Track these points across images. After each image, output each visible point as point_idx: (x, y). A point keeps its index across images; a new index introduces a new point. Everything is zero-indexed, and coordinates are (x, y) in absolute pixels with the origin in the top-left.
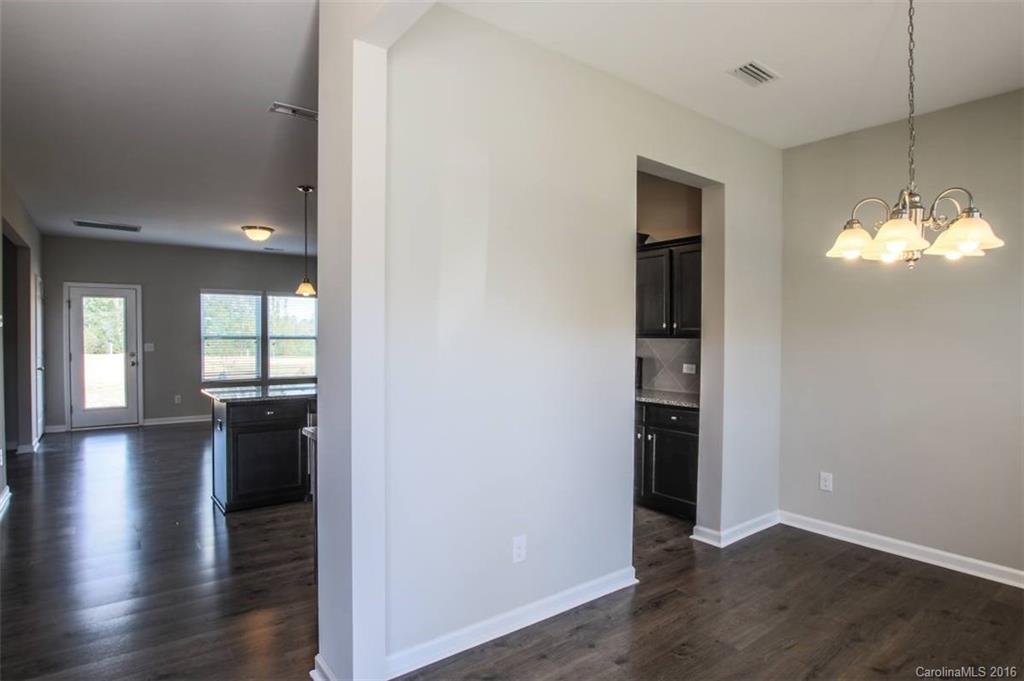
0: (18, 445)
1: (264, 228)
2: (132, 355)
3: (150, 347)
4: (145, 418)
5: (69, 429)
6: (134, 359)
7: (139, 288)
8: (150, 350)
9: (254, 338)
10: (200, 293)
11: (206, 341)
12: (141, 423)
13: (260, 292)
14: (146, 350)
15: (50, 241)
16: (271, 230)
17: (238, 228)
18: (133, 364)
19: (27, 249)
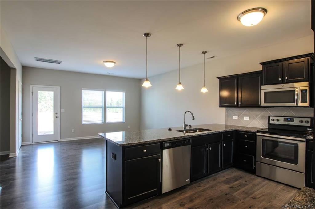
0: (10, 153)
1: (112, 62)
2: (56, 114)
3: (63, 111)
4: (61, 138)
5: (32, 143)
6: (57, 115)
7: (59, 88)
8: (63, 112)
9: (101, 107)
10: (81, 90)
11: (84, 108)
12: (59, 140)
13: (104, 90)
14: (61, 112)
15: (25, 68)
16: (115, 63)
17: (101, 62)
18: (57, 117)
19: (15, 69)
